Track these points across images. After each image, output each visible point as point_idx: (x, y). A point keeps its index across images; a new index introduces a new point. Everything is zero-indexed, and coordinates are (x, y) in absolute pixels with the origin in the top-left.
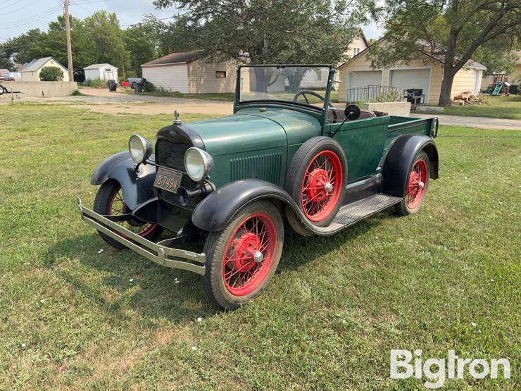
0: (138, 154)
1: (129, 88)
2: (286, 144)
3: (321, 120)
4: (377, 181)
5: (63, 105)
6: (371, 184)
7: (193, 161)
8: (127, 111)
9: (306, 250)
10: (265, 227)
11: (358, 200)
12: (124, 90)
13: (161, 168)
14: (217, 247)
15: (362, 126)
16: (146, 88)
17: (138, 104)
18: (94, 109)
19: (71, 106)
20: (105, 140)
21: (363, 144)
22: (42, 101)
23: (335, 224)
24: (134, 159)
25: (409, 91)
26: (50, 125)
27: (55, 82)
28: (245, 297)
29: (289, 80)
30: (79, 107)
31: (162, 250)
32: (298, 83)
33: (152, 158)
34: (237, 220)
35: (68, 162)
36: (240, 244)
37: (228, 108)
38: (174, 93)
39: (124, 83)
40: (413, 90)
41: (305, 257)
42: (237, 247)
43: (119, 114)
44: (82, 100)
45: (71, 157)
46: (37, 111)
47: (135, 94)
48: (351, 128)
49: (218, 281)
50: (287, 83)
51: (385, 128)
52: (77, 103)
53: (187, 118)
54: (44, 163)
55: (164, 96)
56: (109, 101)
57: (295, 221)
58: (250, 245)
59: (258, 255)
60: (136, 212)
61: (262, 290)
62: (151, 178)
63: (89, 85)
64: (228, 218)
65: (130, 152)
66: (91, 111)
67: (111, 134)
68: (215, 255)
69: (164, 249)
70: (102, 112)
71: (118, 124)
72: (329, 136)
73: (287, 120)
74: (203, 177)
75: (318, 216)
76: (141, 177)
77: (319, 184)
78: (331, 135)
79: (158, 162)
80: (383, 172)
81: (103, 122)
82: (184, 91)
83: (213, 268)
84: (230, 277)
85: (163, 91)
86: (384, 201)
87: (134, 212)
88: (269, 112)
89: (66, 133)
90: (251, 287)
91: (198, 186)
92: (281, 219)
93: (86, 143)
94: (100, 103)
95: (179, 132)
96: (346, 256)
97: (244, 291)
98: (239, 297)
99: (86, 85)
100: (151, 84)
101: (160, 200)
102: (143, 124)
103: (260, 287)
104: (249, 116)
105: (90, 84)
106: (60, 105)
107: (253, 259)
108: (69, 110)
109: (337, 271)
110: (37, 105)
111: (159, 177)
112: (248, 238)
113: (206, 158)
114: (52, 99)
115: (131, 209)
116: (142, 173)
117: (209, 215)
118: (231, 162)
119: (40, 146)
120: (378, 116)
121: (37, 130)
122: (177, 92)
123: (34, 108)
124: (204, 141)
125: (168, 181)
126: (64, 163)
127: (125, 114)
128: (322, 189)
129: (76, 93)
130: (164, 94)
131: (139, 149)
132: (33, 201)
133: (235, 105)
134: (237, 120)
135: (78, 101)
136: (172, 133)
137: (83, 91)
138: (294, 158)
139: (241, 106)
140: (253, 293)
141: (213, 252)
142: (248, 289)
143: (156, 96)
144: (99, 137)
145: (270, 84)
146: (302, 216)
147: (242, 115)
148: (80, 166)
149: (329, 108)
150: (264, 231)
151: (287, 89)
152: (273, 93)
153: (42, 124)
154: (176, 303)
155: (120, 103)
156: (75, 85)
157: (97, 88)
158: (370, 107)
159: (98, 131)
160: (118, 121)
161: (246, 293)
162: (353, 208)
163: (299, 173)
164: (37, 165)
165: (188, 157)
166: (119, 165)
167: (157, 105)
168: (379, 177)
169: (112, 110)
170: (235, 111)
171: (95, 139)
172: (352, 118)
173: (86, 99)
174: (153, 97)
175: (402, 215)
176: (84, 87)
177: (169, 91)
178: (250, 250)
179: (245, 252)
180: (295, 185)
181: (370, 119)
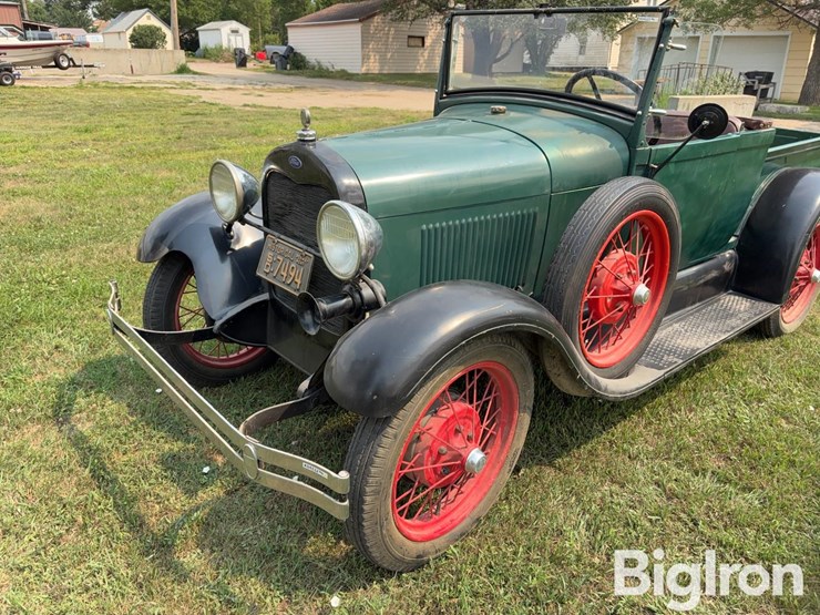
0: (226, 203)
1: (267, 63)
2: (547, 191)
3: (630, 138)
4: (727, 267)
5: (160, 89)
6: (714, 274)
7: (335, 233)
8: (259, 101)
9: (571, 414)
10: (493, 384)
11: (684, 307)
12: (259, 65)
13: (274, 236)
14: (380, 450)
15: (718, 151)
16: (293, 63)
17: (279, 90)
18: (206, 96)
19: (172, 91)
20: (212, 152)
21: (712, 191)
22: (129, 80)
23: (643, 368)
24: (220, 213)
25: (748, 75)
26: (131, 123)
27: (153, 51)
28: (439, 542)
29: (530, 53)
30: (185, 93)
31: (252, 448)
32: (546, 58)
33: (257, 209)
34: (430, 385)
35: (143, 193)
36: (434, 432)
37: (425, 100)
38: (338, 72)
39: (259, 54)
40: (757, 73)
41: (572, 434)
42: (427, 440)
43: (245, 105)
44: (191, 81)
45: (150, 183)
46: (116, 98)
47: (276, 72)
48: (696, 155)
49: (380, 524)
50: (527, 59)
51: (761, 155)
52: (183, 86)
53: (356, 116)
54: (103, 193)
55: (321, 77)
56: (234, 83)
57: (562, 370)
58: (457, 431)
59: (476, 456)
60: (222, 325)
61: (478, 520)
62: (252, 256)
63: (204, 57)
64: (409, 386)
65: (212, 195)
66: (201, 100)
67: (225, 142)
68: (373, 470)
69: (257, 448)
70: (218, 101)
71: (239, 124)
72: (645, 175)
73: (550, 134)
74: (357, 272)
75: (608, 354)
76: (237, 248)
77: (619, 285)
78: (648, 173)
79: (268, 222)
80: (739, 248)
81: (217, 120)
82: (356, 67)
83: (368, 499)
84: (407, 504)
85: (321, 68)
86: (742, 310)
87: (218, 324)
88: (512, 114)
89: (152, 138)
90: (454, 515)
91: (346, 288)
92: (530, 369)
93: (180, 158)
94: (218, 86)
95: (308, 159)
96: (659, 434)
97: (438, 527)
98: (428, 544)
99: (200, 57)
100: (302, 57)
101: (272, 300)
102: (280, 125)
103: (475, 514)
104: (469, 123)
105: (207, 55)
106: (154, 88)
107: (462, 466)
108: (167, 97)
109: (640, 470)
110: (120, 88)
111: (267, 256)
112: (453, 417)
113: (364, 226)
114: (144, 79)
115: (213, 317)
116: (238, 241)
117: (366, 369)
118: (422, 231)
119: (105, 161)
120: (749, 128)
121: (109, 131)
122: (343, 71)
123: (114, 94)
124: (364, 183)
125: (285, 270)
126: (137, 194)
127: (254, 106)
128: (626, 296)
129: (182, 70)
130: (323, 74)
131: (228, 192)
132: (63, 269)
133: (439, 97)
134: (441, 132)
135: (183, 83)
136: (295, 161)
137: (194, 66)
138: (570, 228)
139: (450, 99)
140: (457, 529)
141: (370, 463)
142: (447, 520)
143: (310, 77)
144: (204, 147)
145: (499, 60)
146: (578, 364)
147: (453, 119)
148: (161, 201)
149: (651, 109)
150: (489, 394)
151: (526, 69)
152: (504, 74)
153: (118, 121)
154: (291, 544)
155: (250, 87)
156: (181, 56)
157: (218, 62)
158: (680, 104)
159: (206, 136)
160: (241, 119)
161: (442, 532)
162: (676, 326)
163: (581, 264)
164: (92, 197)
165: (325, 224)
166: (192, 221)
167: (309, 93)
168: (731, 259)
169: (235, 100)
170: (438, 109)
171: (197, 150)
172: (705, 134)
173: (199, 81)
174: (303, 78)
175: (769, 336)
176: (197, 60)
177: (331, 69)
178: (457, 443)
179: (444, 449)
180: (569, 293)
181: (734, 136)
